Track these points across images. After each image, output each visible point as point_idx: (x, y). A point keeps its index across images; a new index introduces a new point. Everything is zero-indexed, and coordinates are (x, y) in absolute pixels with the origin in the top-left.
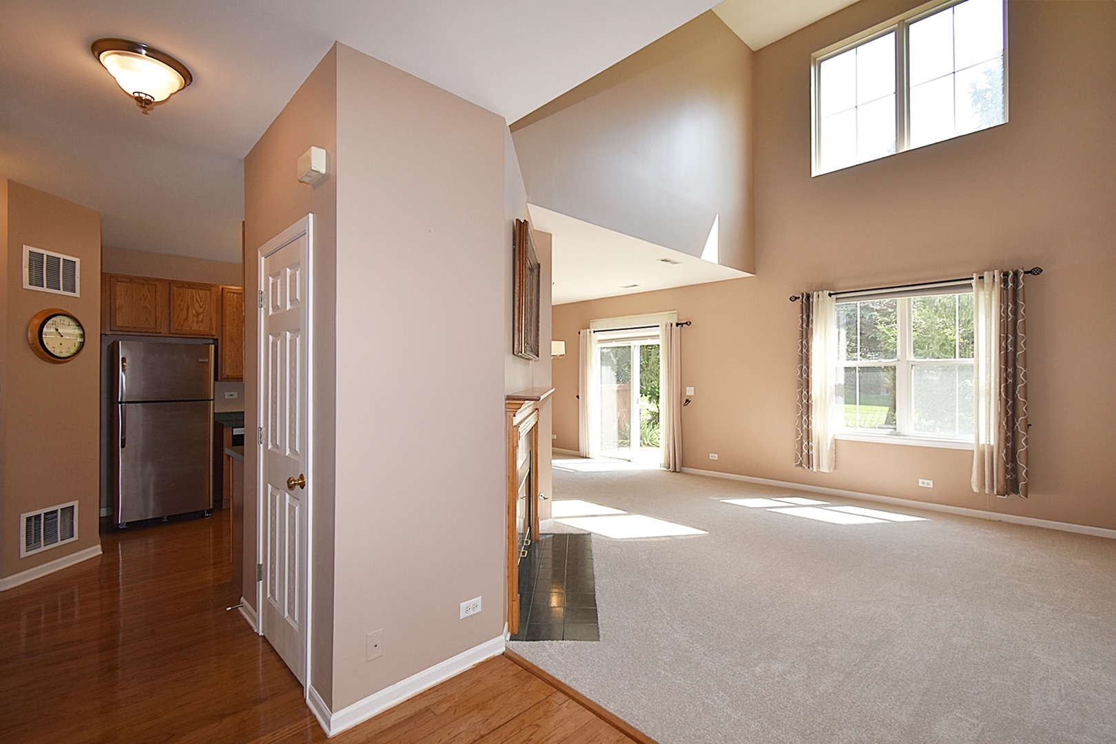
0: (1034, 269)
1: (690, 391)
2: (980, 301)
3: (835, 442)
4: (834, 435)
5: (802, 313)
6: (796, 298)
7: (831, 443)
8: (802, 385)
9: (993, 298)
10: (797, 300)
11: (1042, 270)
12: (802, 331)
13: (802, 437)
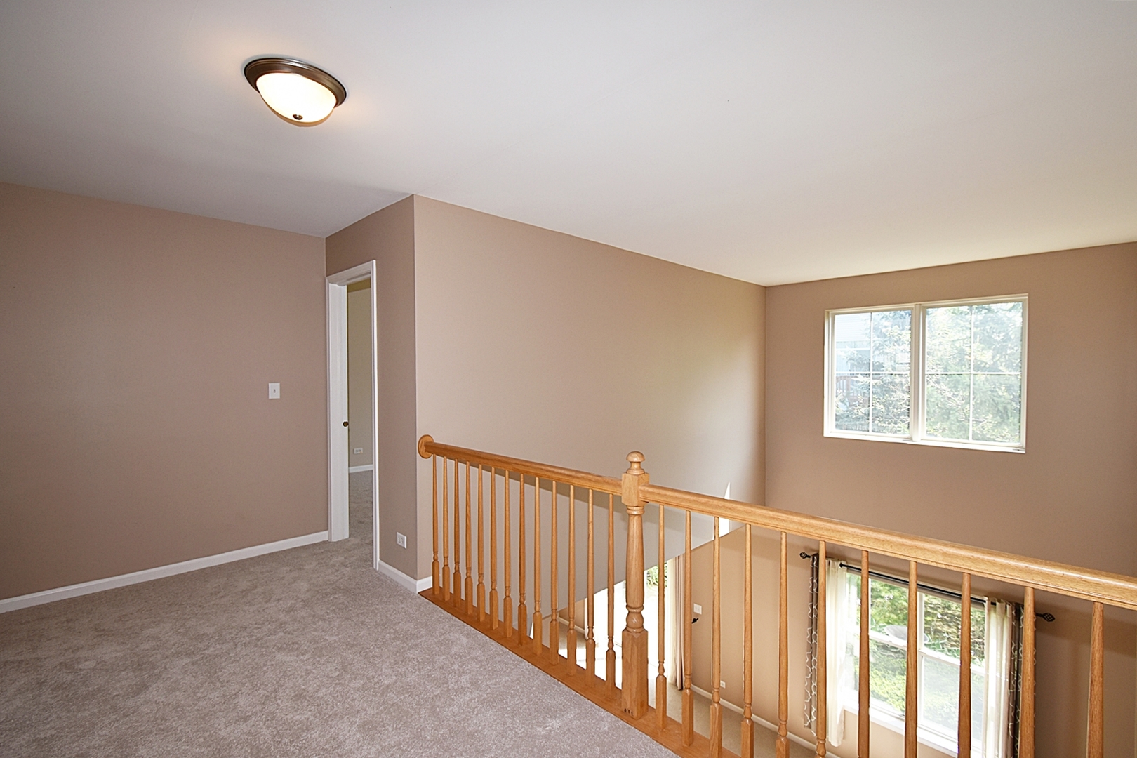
0: (1045, 614)
1: (698, 609)
2: (991, 625)
3: (844, 713)
4: (844, 706)
5: (813, 575)
6: (807, 556)
7: (841, 715)
8: (811, 648)
9: (1005, 625)
10: (807, 558)
11: (1054, 619)
12: (813, 595)
13: (811, 700)
